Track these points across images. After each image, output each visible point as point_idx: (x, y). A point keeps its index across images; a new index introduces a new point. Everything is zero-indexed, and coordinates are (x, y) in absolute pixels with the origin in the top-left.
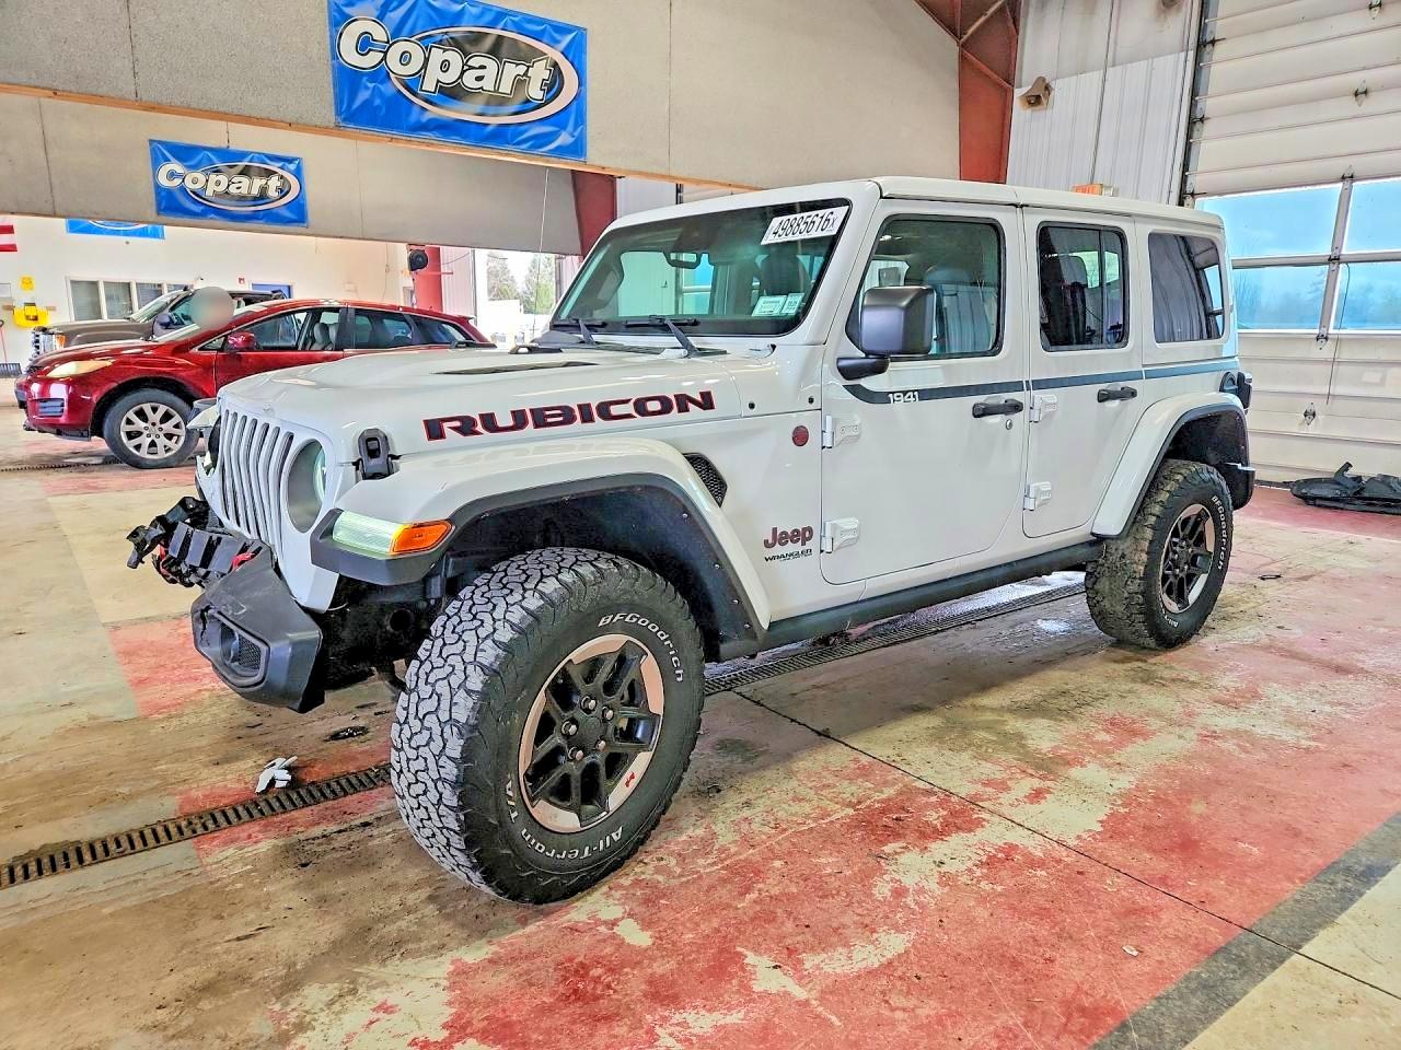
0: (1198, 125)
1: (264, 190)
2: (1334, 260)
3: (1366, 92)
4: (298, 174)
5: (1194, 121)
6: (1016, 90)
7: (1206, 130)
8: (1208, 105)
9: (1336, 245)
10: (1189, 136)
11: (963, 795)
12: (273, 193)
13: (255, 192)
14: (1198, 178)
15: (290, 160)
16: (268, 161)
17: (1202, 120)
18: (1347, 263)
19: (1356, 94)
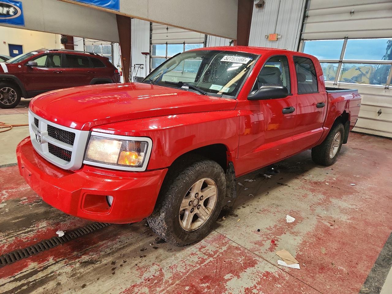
0: (306, 18)
1: (8, 12)
2: (340, 62)
3: (353, 12)
4: (20, 7)
5: (305, 17)
6: (254, 2)
7: (308, 20)
8: (309, 13)
9: (341, 57)
10: (303, 21)
11: (248, 249)
12: (11, 13)
13: (5, 12)
14: (305, 35)
15: (18, 2)
16: (9, 2)
17: (307, 17)
18: (344, 63)
19: (351, 13)
